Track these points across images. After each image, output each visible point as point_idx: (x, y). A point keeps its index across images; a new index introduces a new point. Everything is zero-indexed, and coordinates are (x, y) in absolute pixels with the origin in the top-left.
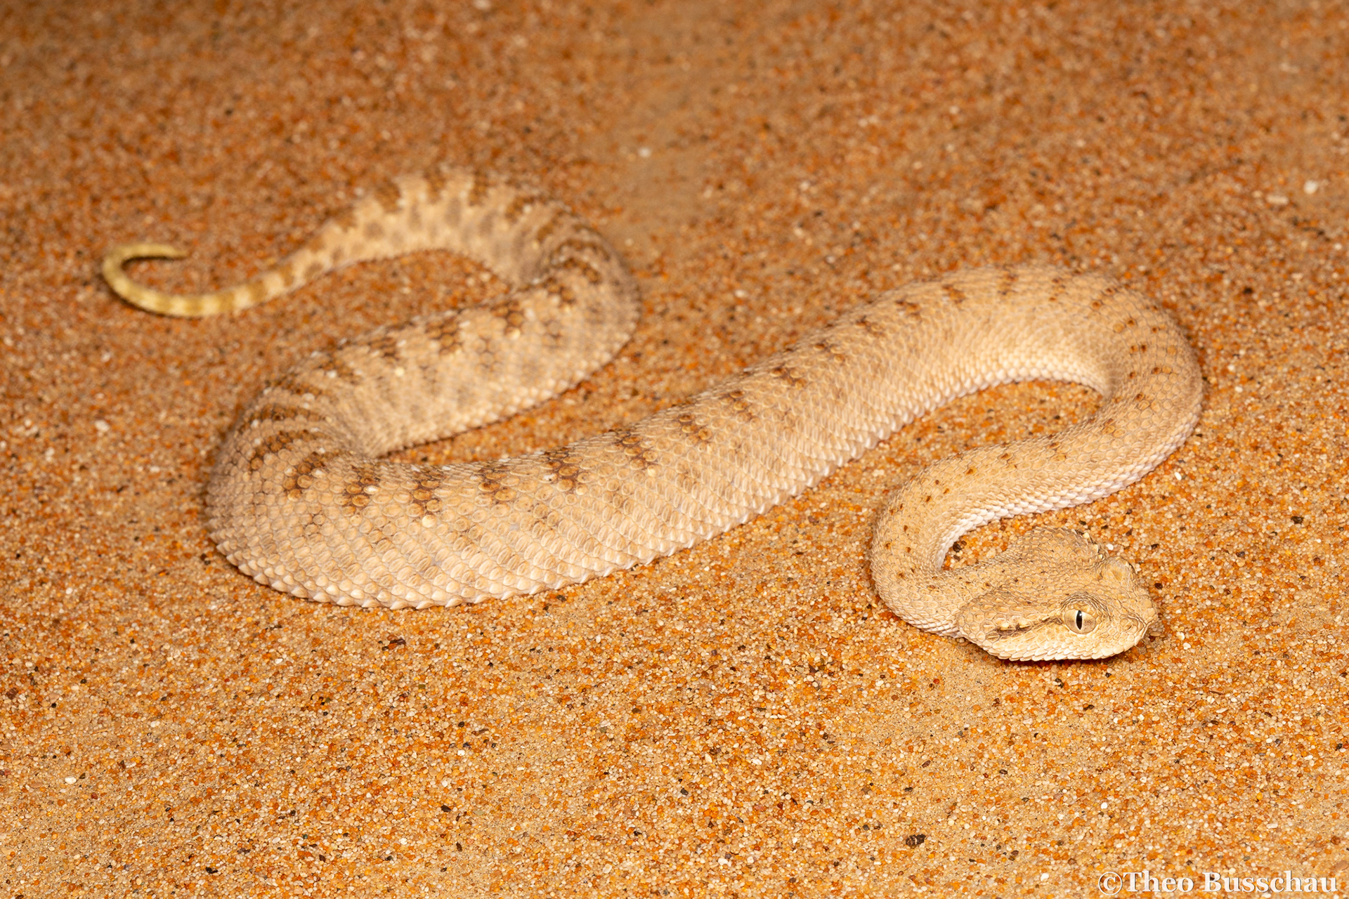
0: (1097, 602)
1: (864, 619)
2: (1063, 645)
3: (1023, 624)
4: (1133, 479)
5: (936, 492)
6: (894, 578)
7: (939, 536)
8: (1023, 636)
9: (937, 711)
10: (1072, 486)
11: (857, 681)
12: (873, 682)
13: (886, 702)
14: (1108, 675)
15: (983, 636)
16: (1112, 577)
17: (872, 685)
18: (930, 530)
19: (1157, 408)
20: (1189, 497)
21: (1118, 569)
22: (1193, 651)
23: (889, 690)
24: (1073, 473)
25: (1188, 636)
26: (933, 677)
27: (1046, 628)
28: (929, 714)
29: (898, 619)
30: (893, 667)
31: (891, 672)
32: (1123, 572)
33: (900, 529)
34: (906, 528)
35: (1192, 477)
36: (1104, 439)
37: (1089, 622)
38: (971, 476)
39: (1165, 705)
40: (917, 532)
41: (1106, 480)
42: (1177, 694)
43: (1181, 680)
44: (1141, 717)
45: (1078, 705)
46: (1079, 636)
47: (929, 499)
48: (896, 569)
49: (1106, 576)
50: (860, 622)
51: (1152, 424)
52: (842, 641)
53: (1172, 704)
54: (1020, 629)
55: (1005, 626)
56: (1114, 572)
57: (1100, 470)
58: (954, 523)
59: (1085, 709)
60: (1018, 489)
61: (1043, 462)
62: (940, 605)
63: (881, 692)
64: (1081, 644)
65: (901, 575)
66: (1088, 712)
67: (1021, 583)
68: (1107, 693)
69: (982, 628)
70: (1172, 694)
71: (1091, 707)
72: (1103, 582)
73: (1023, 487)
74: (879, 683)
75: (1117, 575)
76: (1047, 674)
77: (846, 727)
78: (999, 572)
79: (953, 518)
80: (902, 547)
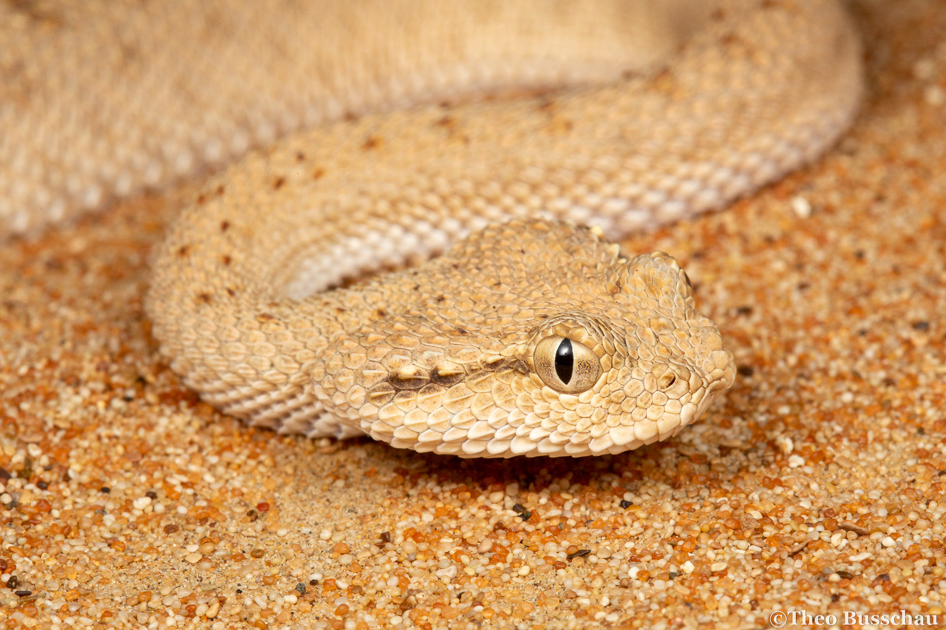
0: (607, 327)
1: (128, 400)
2: (529, 419)
3: (447, 367)
4: (708, 198)
5: (296, 173)
6: (189, 304)
7: (295, 252)
8: (444, 395)
9: (257, 554)
10: (580, 190)
11: (95, 498)
12: (129, 502)
13: (152, 537)
14: (626, 505)
15: (360, 395)
16: (641, 287)
17: (127, 506)
18: (277, 236)
19: (764, 60)
20: (821, 241)
21: (654, 272)
22: (808, 470)
23: (162, 516)
24: (582, 160)
25: (799, 446)
26: (257, 500)
27: (495, 380)
28: (239, 557)
29: (194, 399)
30: (176, 480)
31: (169, 488)
32: (666, 279)
33: (211, 225)
34: (225, 226)
35: (829, 210)
36: (652, 102)
37: (586, 366)
38: (373, 153)
39: (741, 549)
40: (248, 236)
41: (651, 187)
42: (769, 531)
43: (779, 510)
44: (688, 567)
45: (556, 551)
46: (563, 397)
47: (279, 183)
48: (196, 287)
49: (628, 286)
50: (117, 403)
51: (750, 85)
52: (75, 431)
53: (755, 549)
54: (439, 379)
55: (407, 371)
56: (646, 278)
57: (640, 163)
58: (330, 238)
59: (570, 558)
60: (467, 186)
61: (522, 135)
62: (279, 350)
63: (145, 519)
64: (567, 415)
65: (205, 298)
66: (578, 561)
67: (449, 302)
68: (621, 531)
69: (360, 377)
70: (758, 531)
71: (584, 554)
72: (621, 298)
73: (478, 184)
74: (142, 503)
75: (652, 285)
76: (498, 496)
77: (60, 572)
78: (406, 289)
79: (329, 228)
80: (213, 255)
